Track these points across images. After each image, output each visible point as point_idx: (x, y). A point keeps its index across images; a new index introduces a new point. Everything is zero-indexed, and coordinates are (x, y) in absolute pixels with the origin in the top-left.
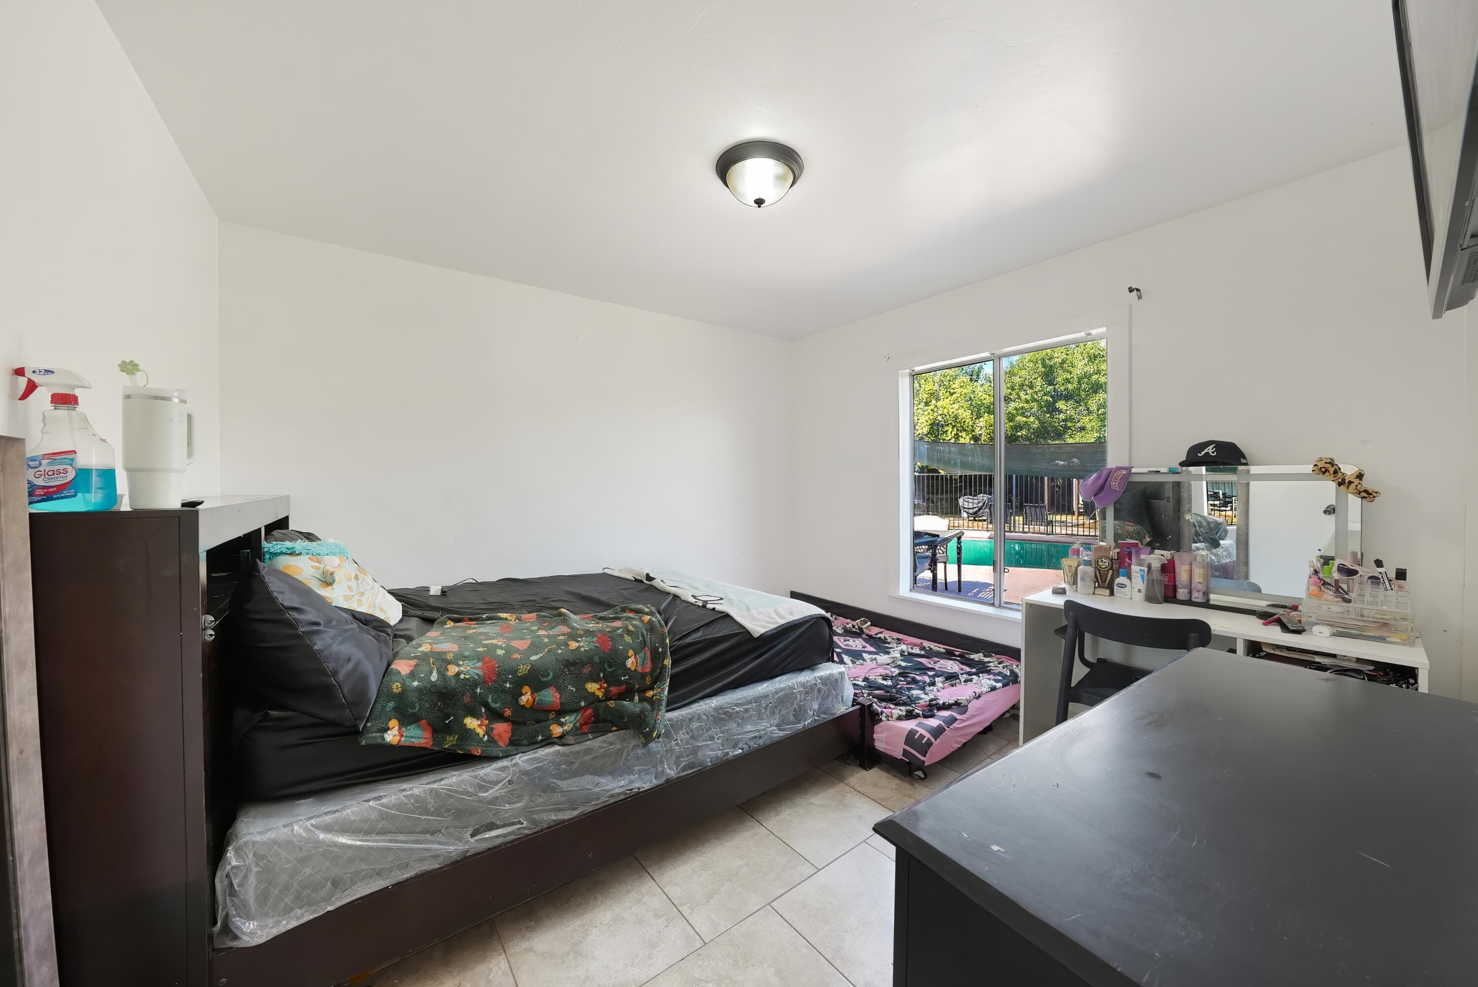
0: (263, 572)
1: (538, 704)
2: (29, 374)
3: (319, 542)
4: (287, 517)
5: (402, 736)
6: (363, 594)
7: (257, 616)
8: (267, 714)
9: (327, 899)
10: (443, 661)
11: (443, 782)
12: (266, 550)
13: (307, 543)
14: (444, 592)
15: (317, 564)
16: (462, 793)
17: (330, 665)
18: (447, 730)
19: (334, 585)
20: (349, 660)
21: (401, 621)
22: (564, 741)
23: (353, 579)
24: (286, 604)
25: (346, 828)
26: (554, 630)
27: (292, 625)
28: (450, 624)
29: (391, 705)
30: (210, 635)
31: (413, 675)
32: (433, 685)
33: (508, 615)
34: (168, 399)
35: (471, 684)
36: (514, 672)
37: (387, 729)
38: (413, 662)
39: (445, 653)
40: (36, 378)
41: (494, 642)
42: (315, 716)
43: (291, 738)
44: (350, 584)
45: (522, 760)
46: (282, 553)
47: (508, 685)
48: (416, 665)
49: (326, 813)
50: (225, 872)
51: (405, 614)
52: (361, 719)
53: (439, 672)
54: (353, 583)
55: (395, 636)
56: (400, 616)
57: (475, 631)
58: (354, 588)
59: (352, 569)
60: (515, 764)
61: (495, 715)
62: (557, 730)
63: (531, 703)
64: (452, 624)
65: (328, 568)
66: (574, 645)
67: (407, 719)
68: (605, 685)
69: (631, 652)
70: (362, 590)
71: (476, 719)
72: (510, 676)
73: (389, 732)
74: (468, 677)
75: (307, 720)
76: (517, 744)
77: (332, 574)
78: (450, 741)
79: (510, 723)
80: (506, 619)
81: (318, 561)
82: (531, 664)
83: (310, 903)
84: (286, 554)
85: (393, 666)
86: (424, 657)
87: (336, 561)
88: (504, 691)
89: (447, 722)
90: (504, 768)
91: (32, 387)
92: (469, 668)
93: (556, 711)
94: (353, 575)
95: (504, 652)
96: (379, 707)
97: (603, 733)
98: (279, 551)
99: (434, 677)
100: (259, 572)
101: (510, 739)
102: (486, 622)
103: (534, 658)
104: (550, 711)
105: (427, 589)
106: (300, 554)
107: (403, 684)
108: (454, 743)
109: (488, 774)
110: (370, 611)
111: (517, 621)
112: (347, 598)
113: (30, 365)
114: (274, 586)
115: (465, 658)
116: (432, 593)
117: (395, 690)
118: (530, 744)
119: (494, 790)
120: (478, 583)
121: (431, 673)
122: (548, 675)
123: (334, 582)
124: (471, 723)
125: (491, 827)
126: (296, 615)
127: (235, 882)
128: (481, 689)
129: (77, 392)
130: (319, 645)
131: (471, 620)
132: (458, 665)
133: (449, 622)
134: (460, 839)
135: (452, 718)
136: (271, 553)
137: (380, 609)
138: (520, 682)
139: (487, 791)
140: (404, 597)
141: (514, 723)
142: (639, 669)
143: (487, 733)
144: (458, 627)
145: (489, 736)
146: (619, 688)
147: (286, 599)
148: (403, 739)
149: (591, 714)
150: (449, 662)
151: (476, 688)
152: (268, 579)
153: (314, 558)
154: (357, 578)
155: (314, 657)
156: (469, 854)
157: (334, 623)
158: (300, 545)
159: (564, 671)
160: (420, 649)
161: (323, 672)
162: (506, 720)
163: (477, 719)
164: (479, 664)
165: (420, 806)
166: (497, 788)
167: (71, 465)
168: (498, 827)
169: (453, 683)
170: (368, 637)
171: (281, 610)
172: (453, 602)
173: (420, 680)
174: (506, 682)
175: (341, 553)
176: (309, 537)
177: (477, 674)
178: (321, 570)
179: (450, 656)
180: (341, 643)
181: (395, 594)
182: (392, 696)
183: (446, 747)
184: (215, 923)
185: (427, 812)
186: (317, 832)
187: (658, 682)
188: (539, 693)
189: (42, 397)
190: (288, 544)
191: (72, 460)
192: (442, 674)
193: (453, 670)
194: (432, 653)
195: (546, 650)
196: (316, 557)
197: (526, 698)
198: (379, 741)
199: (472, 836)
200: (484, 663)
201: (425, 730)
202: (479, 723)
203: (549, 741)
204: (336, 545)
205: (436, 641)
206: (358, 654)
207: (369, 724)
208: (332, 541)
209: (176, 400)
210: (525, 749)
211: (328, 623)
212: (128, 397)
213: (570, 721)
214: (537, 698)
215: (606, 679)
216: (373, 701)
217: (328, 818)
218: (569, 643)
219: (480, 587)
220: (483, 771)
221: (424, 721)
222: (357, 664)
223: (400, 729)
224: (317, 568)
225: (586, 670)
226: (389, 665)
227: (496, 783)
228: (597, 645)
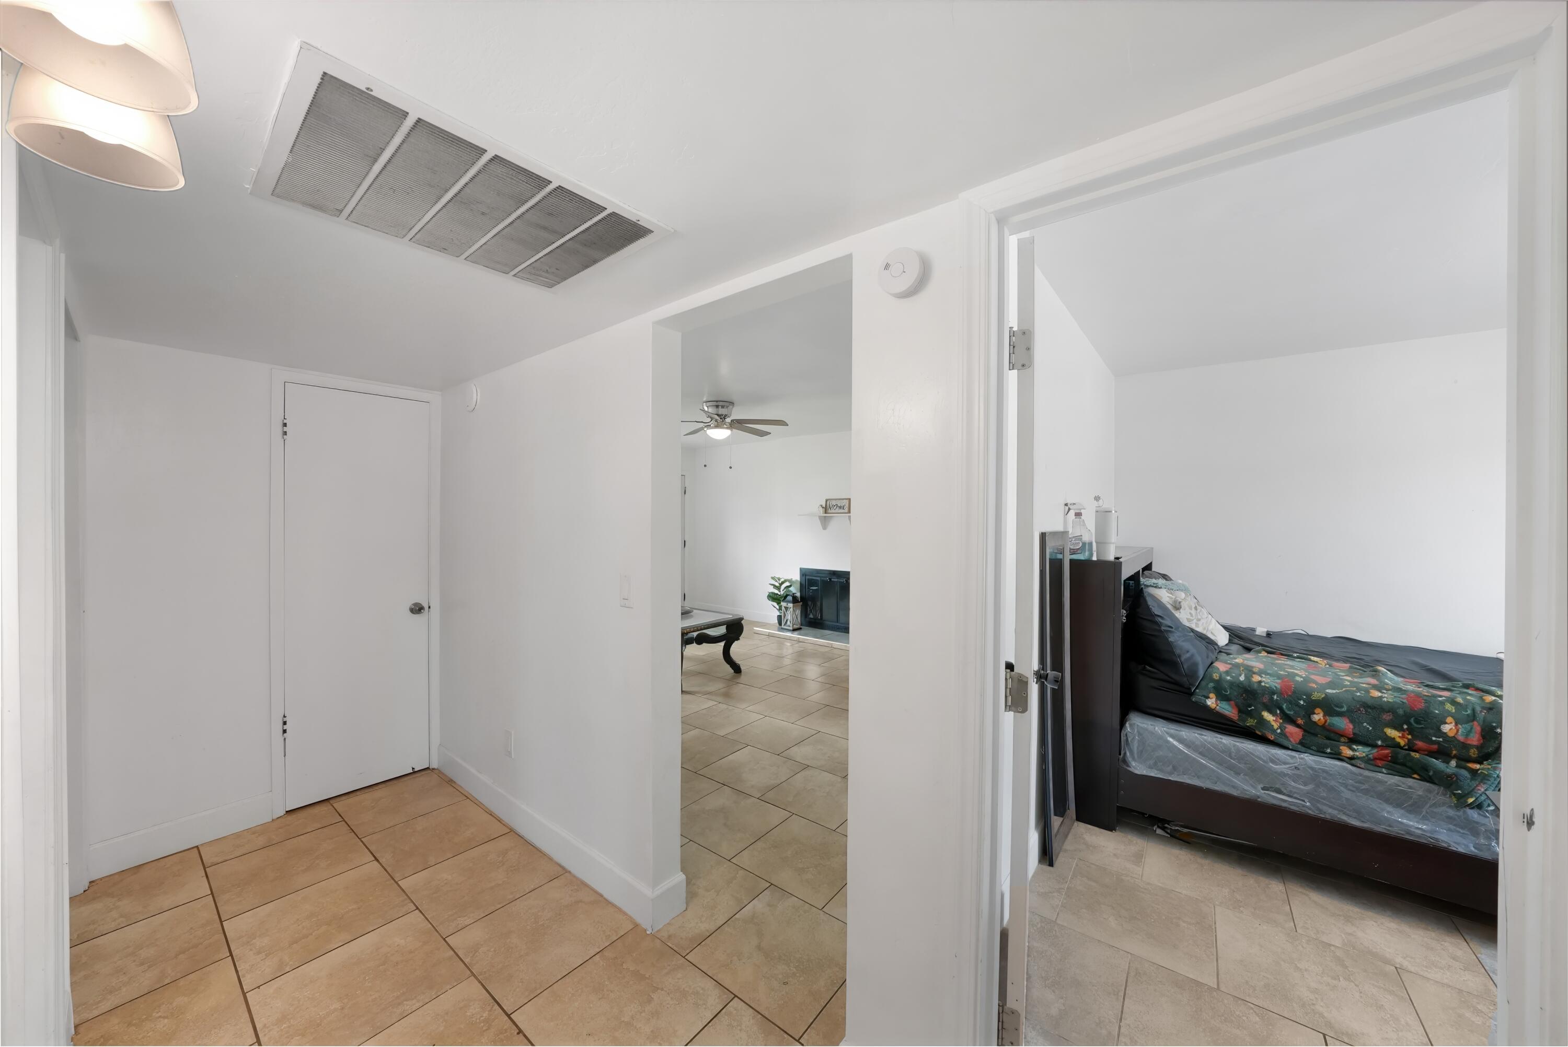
0: (1145, 594)
1: (1329, 725)
2: (1069, 506)
3: (1172, 581)
4: (1151, 563)
5: (1217, 705)
6: (1199, 620)
7: (1142, 616)
8: (1145, 667)
9: (1171, 773)
10: (1250, 671)
11: (1242, 744)
12: (1142, 583)
13: (1164, 581)
14: (1269, 635)
15: (1171, 596)
16: (1256, 757)
17: (1178, 652)
18: (1250, 714)
19: (1181, 610)
20: (1188, 652)
21: (1227, 645)
22: (1353, 762)
23: (1193, 609)
24: (1156, 613)
25: (1181, 741)
26: (1361, 679)
27: (1158, 624)
28: (1264, 654)
29: (1211, 685)
30: (1124, 619)
31: (1227, 673)
32: (1241, 682)
33: (1318, 659)
34: (1111, 512)
35: (1272, 692)
36: (1309, 695)
37: (1208, 698)
38: (1229, 666)
39: (1253, 667)
40: (1071, 507)
41: (1296, 671)
42: (1169, 677)
43: (1156, 684)
44: (1191, 612)
45: (1309, 759)
46: (1151, 586)
47: (1302, 702)
48: (1230, 668)
49: (1172, 729)
50: (1125, 733)
51: (1230, 641)
52: (1193, 685)
53: (1246, 676)
54: (1193, 612)
55: (1220, 652)
56: (1227, 642)
57: (1283, 662)
58: (1194, 615)
59: (1193, 603)
60: (1302, 759)
61: (1288, 719)
62: (1347, 752)
63: (1323, 723)
64: (1266, 654)
65: (1178, 599)
66: (1376, 694)
67: (1222, 697)
68: (1410, 737)
69: (1449, 719)
70: (1199, 617)
71: (1271, 716)
72: (1305, 697)
73: (1209, 699)
74: (1268, 686)
75: (1166, 678)
76: (1304, 746)
77: (1180, 603)
78: (1250, 722)
79: (1302, 730)
80: (1317, 662)
81: (1171, 594)
82: (1326, 695)
83: (1161, 770)
84: (1153, 586)
85: (1214, 664)
86: (1237, 666)
87: (1183, 595)
88: (1298, 705)
89: (1249, 709)
90: (1292, 757)
91: (1069, 509)
92: (1269, 681)
93: (1349, 738)
94: (1194, 606)
95: (1302, 679)
96: (1203, 683)
97: (1403, 775)
98: (1149, 584)
99: (1242, 678)
100: (1143, 594)
101: (1300, 740)
102: (1296, 659)
103: (1328, 691)
104: (1342, 736)
105: (1254, 630)
106: (1161, 588)
107: (1220, 676)
108: (1254, 724)
109: (1278, 754)
110: (1204, 632)
111: (1327, 666)
112: (1189, 620)
113: (1069, 502)
114: (1150, 602)
115: (1267, 674)
116: (1257, 633)
117: (1215, 677)
118: (1318, 751)
119: (1281, 767)
120: (1308, 635)
121: (1240, 675)
122: (1342, 707)
123: (1181, 608)
124: (1267, 715)
125: (1279, 791)
126: (1160, 620)
127: (1129, 740)
128: (1277, 697)
129: (1082, 511)
130: (1171, 639)
131: (1282, 654)
132: (1262, 677)
133: (1263, 652)
134: (1255, 788)
135: (1253, 708)
136: (1145, 585)
137: (1212, 633)
138: (1313, 705)
139: (1277, 765)
140: (1232, 630)
141: (1305, 731)
142: (1461, 738)
143: (1280, 727)
144: (1268, 657)
145: (1281, 730)
146: (1428, 745)
147: (1156, 611)
148: (1218, 707)
149: (1388, 754)
150: (1254, 673)
151: (1274, 695)
152: (1147, 598)
153: (1169, 591)
154: (1196, 608)
155: (1169, 644)
156: (1259, 800)
157: (1180, 629)
158: (1161, 582)
159: (1360, 710)
160: (1234, 660)
161: (1173, 653)
162: (1298, 726)
163: (1273, 716)
164: (1279, 681)
165: (1227, 751)
166: (1284, 766)
167: (1081, 541)
168: (1284, 794)
169: (1256, 686)
170: (1201, 645)
171: (1154, 616)
172: (1276, 643)
173: (1232, 677)
174: (1300, 700)
175: (1186, 590)
176: (1165, 577)
177: (1276, 687)
178: (1173, 600)
179: (1255, 670)
180: (1183, 641)
181: (1226, 628)
182: (1213, 680)
183: (1248, 724)
184: (1120, 754)
185: (1230, 756)
186: (1167, 735)
187: (1490, 759)
188: (1331, 718)
189: (1072, 513)
190: (1154, 581)
191: (1082, 539)
192: (1248, 678)
193: (1256, 678)
194: (1243, 665)
195: (1344, 689)
196: (1170, 590)
197: (1318, 717)
198: (1203, 702)
199: (1263, 789)
200: (1283, 682)
201: (1233, 708)
202: (1274, 719)
203: (1337, 756)
204: (1183, 585)
205: (1247, 659)
206: (1193, 650)
207: (1198, 691)
208: (1180, 582)
209: (1113, 512)
210: (1314, 753)
211: (1177, 628)
212: (1097, 512)
213: (1361, 751)
214: (1328, 721)
215: (1411, 731)
216: (1200, 679)
217: (1172, 731)
218: (1371, 691)
219: (1306, 638)
220: (1274, 751)
221: (1233, 702)
222: (1192, 656)
223: (1216, 701)
224: (1171, 598)
225: (1387, 717)
226: (1212, 663)
227: (1285, 763)
228: (1404, 701)
